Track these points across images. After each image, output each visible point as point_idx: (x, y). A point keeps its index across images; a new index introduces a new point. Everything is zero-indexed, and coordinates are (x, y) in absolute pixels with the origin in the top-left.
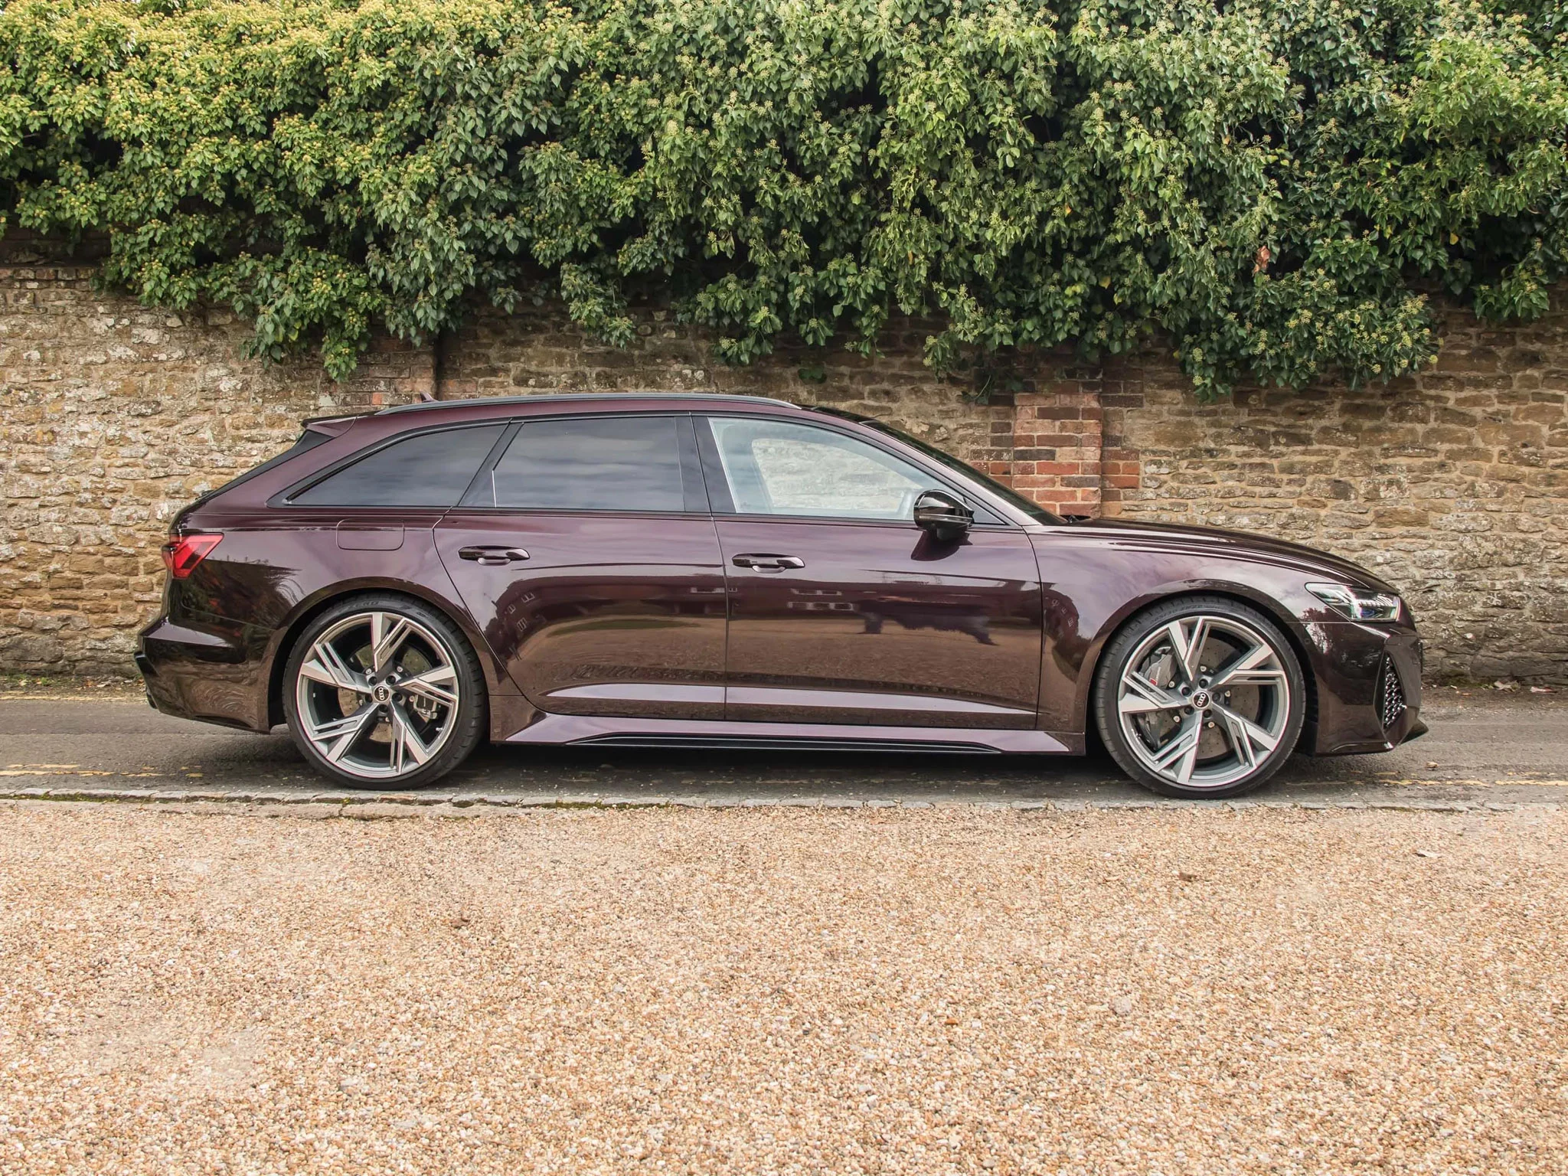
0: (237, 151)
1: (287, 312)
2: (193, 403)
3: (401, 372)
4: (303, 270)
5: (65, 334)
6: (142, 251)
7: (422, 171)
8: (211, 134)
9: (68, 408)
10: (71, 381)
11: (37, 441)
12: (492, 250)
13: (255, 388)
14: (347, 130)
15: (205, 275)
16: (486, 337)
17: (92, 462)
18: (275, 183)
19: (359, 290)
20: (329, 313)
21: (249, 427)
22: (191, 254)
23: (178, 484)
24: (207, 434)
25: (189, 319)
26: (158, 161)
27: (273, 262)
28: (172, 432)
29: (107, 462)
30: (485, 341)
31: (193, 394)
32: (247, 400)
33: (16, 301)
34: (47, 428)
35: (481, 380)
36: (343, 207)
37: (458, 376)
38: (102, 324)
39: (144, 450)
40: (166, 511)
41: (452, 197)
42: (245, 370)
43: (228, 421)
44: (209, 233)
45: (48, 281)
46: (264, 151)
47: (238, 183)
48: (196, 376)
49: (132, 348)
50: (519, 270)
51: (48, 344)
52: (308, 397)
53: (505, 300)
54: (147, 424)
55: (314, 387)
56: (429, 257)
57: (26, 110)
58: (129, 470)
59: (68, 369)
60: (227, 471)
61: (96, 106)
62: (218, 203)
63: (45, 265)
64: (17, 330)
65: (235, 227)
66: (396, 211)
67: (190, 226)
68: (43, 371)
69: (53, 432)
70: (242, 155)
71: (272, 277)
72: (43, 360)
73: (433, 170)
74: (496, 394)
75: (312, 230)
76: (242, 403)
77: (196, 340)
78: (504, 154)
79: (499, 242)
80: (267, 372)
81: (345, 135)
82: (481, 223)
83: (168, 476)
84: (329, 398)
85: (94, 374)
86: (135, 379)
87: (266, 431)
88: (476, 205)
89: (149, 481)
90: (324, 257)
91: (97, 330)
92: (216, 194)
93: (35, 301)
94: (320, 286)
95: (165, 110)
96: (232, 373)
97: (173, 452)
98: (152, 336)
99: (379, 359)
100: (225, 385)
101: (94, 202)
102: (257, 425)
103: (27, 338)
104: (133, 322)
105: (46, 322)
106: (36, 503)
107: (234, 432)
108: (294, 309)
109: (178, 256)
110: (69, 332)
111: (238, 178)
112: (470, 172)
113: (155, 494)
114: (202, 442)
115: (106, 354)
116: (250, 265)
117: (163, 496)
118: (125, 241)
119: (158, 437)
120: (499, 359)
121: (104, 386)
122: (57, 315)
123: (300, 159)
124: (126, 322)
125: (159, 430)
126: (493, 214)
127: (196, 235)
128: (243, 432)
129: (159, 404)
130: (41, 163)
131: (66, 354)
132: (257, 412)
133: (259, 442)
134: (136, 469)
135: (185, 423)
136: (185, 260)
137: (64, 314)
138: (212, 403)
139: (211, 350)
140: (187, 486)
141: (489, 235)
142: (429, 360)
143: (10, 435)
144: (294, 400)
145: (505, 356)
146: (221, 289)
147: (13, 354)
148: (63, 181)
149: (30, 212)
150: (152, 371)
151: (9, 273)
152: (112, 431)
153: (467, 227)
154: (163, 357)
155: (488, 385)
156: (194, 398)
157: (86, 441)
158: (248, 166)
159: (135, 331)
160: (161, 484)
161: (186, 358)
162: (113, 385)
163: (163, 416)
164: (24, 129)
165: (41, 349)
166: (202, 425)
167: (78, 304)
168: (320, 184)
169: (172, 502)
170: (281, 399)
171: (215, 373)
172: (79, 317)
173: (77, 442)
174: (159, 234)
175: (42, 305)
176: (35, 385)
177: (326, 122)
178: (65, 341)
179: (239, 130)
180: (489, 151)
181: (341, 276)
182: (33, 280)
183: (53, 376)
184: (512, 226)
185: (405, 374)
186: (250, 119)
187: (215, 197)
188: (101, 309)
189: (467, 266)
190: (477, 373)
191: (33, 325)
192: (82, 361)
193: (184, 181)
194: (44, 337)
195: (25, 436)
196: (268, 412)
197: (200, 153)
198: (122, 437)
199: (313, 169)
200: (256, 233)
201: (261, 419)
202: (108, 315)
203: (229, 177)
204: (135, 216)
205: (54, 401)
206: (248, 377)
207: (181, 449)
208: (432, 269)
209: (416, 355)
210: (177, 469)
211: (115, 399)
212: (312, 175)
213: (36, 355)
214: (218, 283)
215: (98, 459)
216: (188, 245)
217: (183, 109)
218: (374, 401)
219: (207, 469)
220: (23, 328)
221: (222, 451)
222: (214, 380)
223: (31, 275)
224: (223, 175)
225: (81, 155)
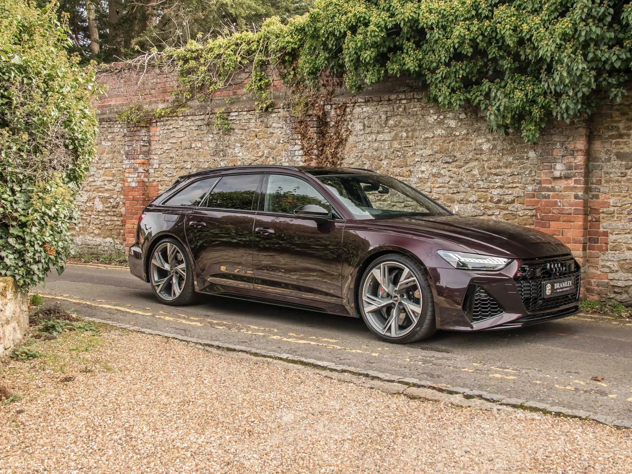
0: (477, 27)
1: (502, 108)
2: (470, 156)
3: (568, 138)
4: (513, 86)
5: (417, 124)
6: (440, 82)
7: (564, 27)
8: (465, 20)
9: (417, 160)
10: (418, 147)
11: (404, 175)
12: (607, 67)
13: (499, 148)
14: (529, 9)
15: (469, 92)
16: (617, 117)
17: (426, 185)
18: (497, 42)
19: (539, 95)
20: (524, 108)
21: (496, 168)
22: (461, 81)
23: (462, 196)
24: (476, 172)
25: (469, 114)
26: (441, 37)
27: (500, 83)
28: (461, 171)
29: (433, 185)
30: (617, 119)
31: (470, 151)
32: (495, 154)
33: (398, 109)
34: (408, 169)
35: (614, 141)
36: (528, 51)
37: (601, 139)
38: (432, 119)
39: (448, 179)
40: (457, 210)
41: (582, 39)
42: (494, 139)
43: (486, 165)
44: (468, 70)
45: (411, 99)
46: (490, 25)
47: (478, 44)
48: (472, 143)
49: (444, 130)
50: (626, 78)
51: (409, 129)
52: (524, 152)
53: (616, 95)
54: (450, 167)
55: (526, 147)
56: (565, 74)
57: (386, 19)
58: (441, 189)
59: (418, 141)
60: (485, 190)
61: (415, 13)
62: (469, 55)
63: (410, 92)
64: (397, 123)
65: (482, 67)
66: (547, 50)
67: (458, 68)
68: (407, 142)
69: (410, 171)
70: (479, 29)
71: (497, 92)
72: (407, 137)
73: (570, 25)
74: (622, 148)
75: (517, 64)
76: (492, 156)
77: (472, 125)
78: (611, 11)
79: (610, 62)
80: (504, 140)
81: (529, 12)
82: (599, 53)
83: (458, 192)
84: (534, 152)
85: (429, 143)
86: (445, 145)
87: (503, 170)
88: (597, 42)
89: (450, 195)
90: (523, 78)
91: (430, 122)
92: (468, 50)
93: (405, 109)
94: (519, 94)
95: (445, 10)
96: (488, 141)
97: (460, 181)
98: (453, 123)
99: (557, 131)
100: (485, 147)
101: (417, 60)
102: (499, 167)
103: (401, 127)
104: (445, 117)
105: (409, 119)
106: (403, 205)
107: (489, 171)
108: (505, 106)
109: (454, 83)
110: (419, 123)
111: (478, 41)
112: (591, 24)
113: (453, 201)
114: (474, 176)
115: (433, 133)
116: (487, 85)
117: (456, 202)
118: (432, 77)
119: (454, 173)
120: (624, 129)
121: (432, 149)
122: (413, 115)
123: (504, 28)
124: (442, 117)
125: (455, 170)
126: (606, 47)
127: (461, 72)
128: (493, 171)
129: (455, 157)
130: (397, 43)
131: (417, 134)
132: (499, 160)
133: (500, 175)
134: (445, 189)
135: (467, 166)
136: (457, 85)
137: (416, 115)
138: (479, 156)
139: (479, 129)
140: (467, 198)
141: (603, 59)
142: (583, 131)
143: (394, 172)
144: (517, 154)
145: (628, 127)
146: (475, 99)
147: (396, 134)
148: (405, 51)
149: (392, 67)
150: (452, 141)
151: (395, 96)
152: (434, 170)
153: (591, 56)
154: (457, 134)
155: (617, 143)
156: (471, 154)
157: (424, 175)
158: (482, 34)
159: (446, 122)
160: (456, 197)
161: (468, 134)
162: (436, 148)
163: (457, 163)
164: (386, 27)
165: (406, 131)
166: (474, 167)
167: (422, 109)
168: (515, 39)
169: (460, 205)
170: (511, 154)
171: (480, 141)
172: (423, 116)
173: (420, 176)
174: (444, 73)
175: (408, 111)
176: (404, 148)
177: (520, 6)
178: (417, 127)
179: (478, 15)
180: (602, 10)
181: (529, 88)
182: (405, 99)
183: (411, 145)
184: (617, 52)
185: (571, 139)
186: (483, 9)
187: (468, 52)
188: (432, 111)
189: (590, 77)
190: (612, 137)
191: (404, 120)
192: (423, 137)
193: (452, 45)
194: (408, 126)
195: (399, 173)
196: (505, 160)
197: (459, 30)
198: (439, 173)
199: (511, 32)
200: (492, 69)
201: (501, 164)
202: (435, 114)
203: (473, 40)
204: (435, 64)
205: (411, 156)
206: (496, 142)
207: (464, 179)
208: (567, 81)
209: (577, 128)
210: (462, 189)
211: (437, 154)
212: (511, 35)
213: (404, 135)
214: (474, 96)
215: (429, 184)
216: (459, 78)
217: (453, 9)
218: (555, 154)
219: (476, 189)
220: (400, 122)
221: (483, 180)
222: (480, 144)
223: (404, 97)
224: (470, 40)
225: (414, 37)
